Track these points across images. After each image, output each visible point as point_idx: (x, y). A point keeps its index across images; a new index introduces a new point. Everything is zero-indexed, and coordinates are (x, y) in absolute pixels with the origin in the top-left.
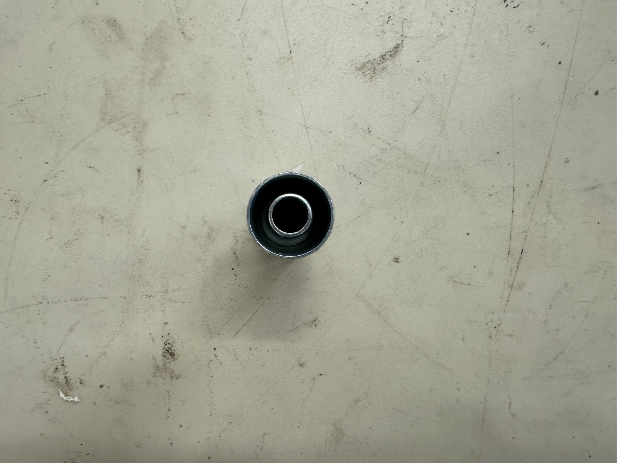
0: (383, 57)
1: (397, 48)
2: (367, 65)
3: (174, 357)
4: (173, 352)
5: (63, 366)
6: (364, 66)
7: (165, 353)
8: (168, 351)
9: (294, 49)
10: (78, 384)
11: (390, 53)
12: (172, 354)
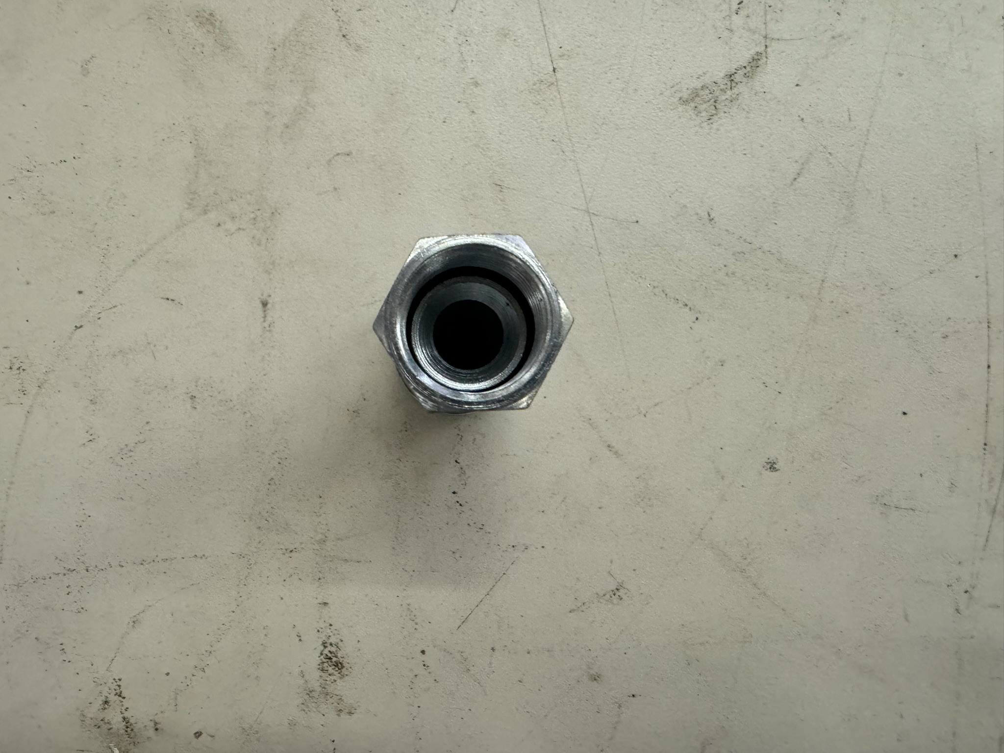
0: (730, 77)
1: (756, 62)
2: (701, 93)
3: (344, 670)
4: (341, 660)
5: (120, 696)
6: (695, 94)
7: (324, 663)
8: (330, 658)
9: (560, 64)
10: (151, 732)
11: (745, 71)
12: (339, 666)
